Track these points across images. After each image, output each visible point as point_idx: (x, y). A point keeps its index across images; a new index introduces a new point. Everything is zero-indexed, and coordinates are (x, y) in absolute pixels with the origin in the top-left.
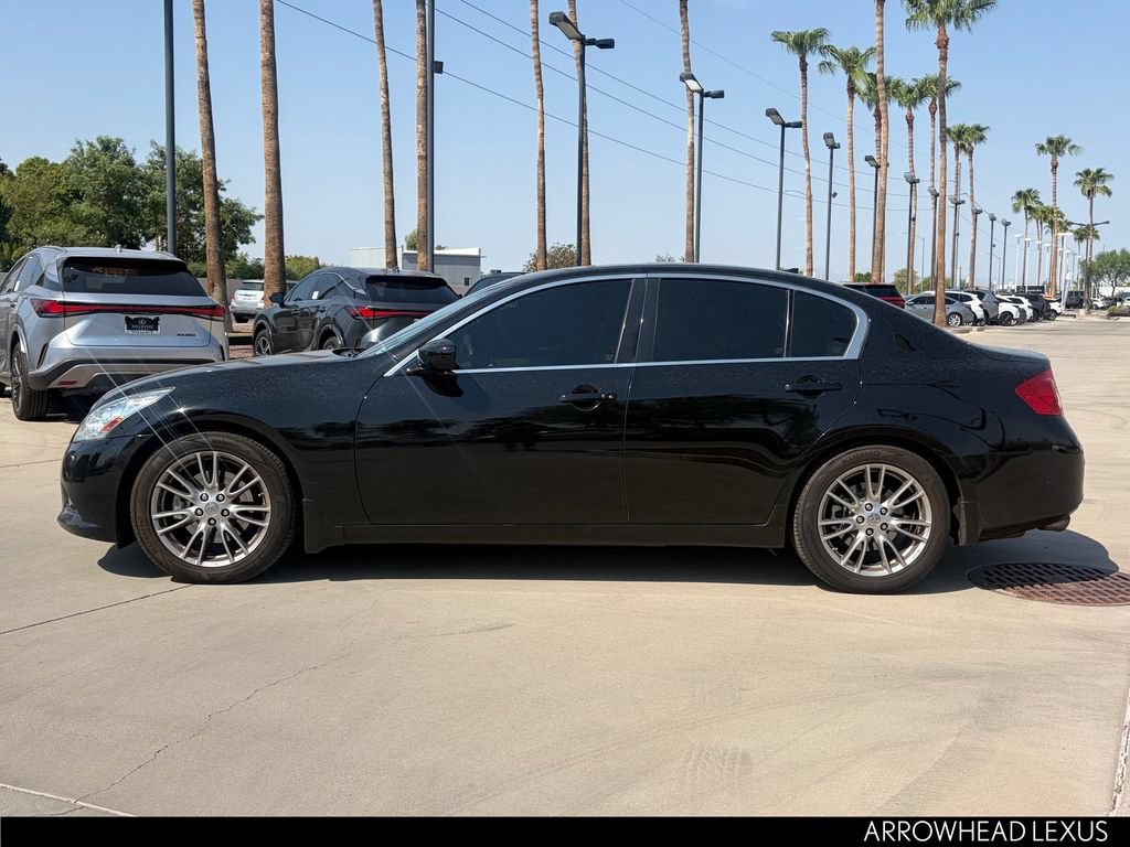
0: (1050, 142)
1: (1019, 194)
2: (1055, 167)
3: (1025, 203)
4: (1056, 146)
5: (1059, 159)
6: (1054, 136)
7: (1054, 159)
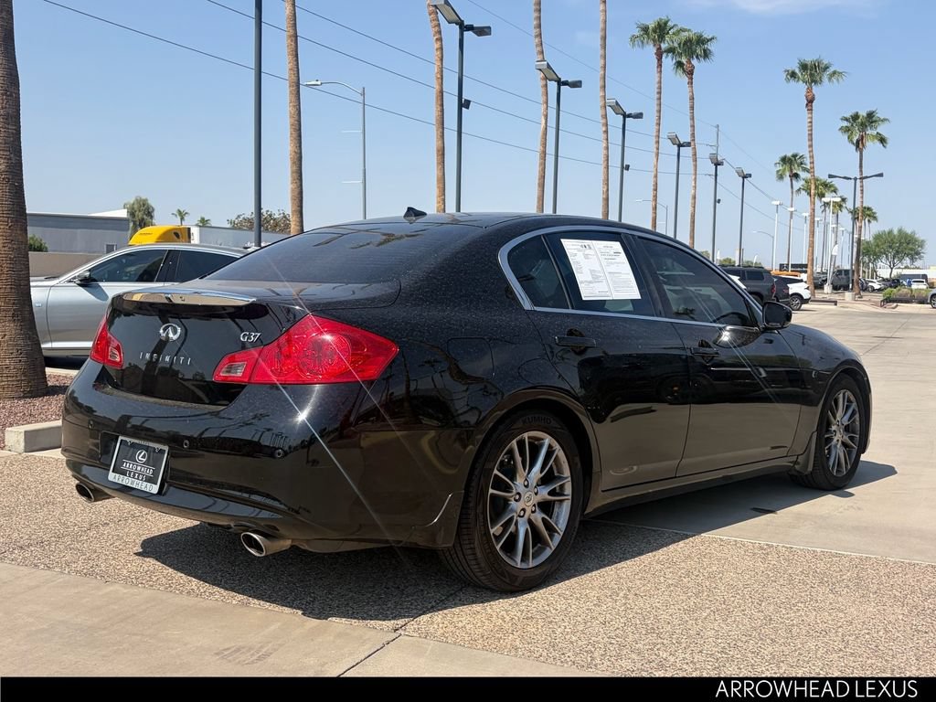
0: (804, 67)
1: (784, 160)
2: (810, 101)
3: (791, 170)
4: (812, 72)
5: (815, 89)
6: (809, 59)
7: (810, 90)
